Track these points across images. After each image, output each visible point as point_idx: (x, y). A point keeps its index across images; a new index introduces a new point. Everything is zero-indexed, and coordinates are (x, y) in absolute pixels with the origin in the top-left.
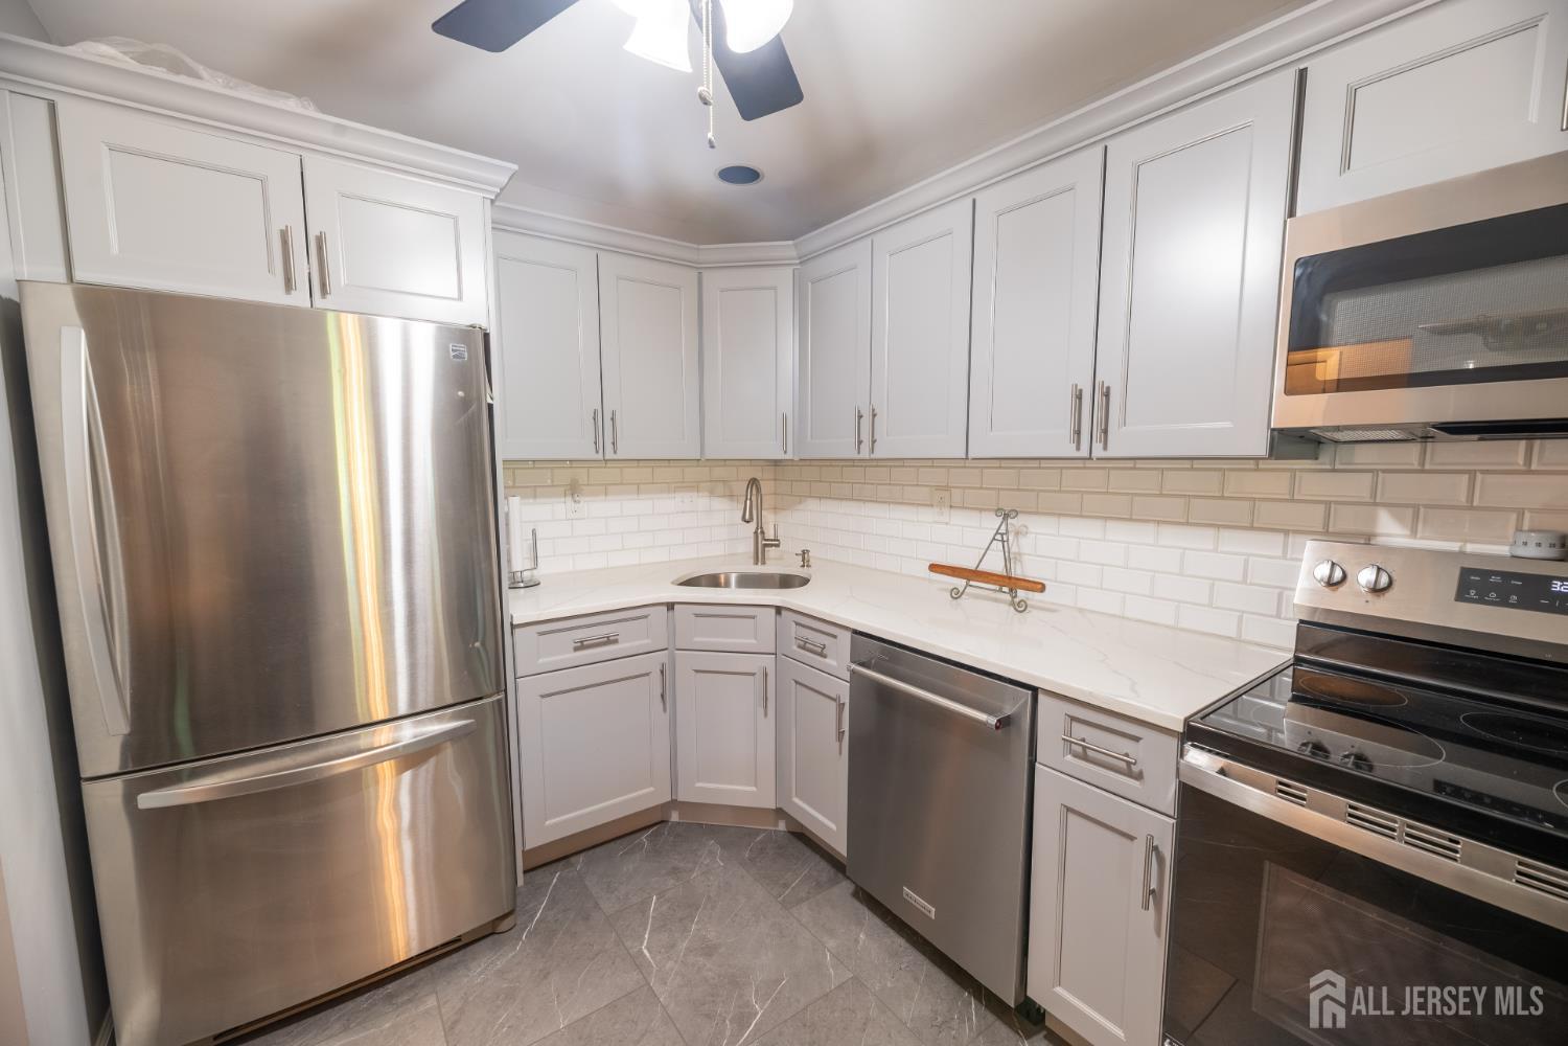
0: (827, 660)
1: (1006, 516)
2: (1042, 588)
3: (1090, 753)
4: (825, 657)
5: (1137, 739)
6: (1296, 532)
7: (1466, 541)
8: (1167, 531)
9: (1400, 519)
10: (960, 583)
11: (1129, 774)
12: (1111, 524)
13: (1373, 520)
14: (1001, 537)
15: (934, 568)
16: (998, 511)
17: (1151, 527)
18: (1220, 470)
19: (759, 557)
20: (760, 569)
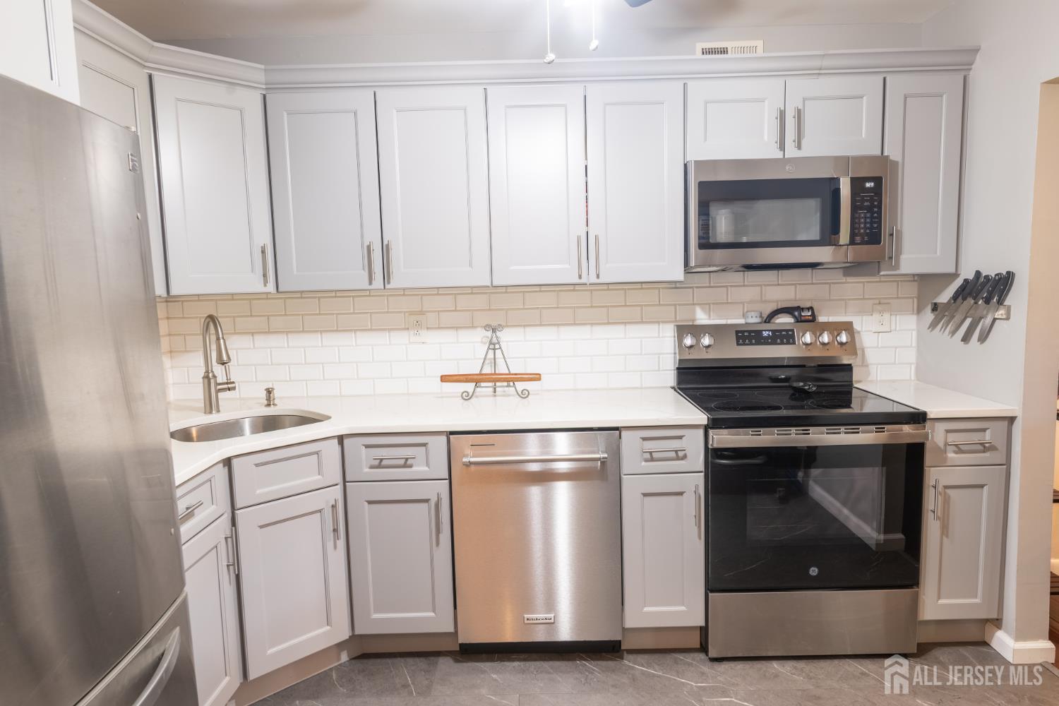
0: (414, 469)
1: (494, 331)
2: (536, 377)
3: (655, 455)
4: (411, 466)
5: (680, 437)
6: (663, 322)
7: (727, 319)
8: (597, 329)
9: (703, 309)
10: (469, 387)
11: (678, 458)
12: (562, 329)
13: (694, 312)
14: (493, 346)
15: (444, 379)
16: (487, 327)
17: (588, 327)
18: (623, 289)
19: (211, 405)
20: (214, 418)
